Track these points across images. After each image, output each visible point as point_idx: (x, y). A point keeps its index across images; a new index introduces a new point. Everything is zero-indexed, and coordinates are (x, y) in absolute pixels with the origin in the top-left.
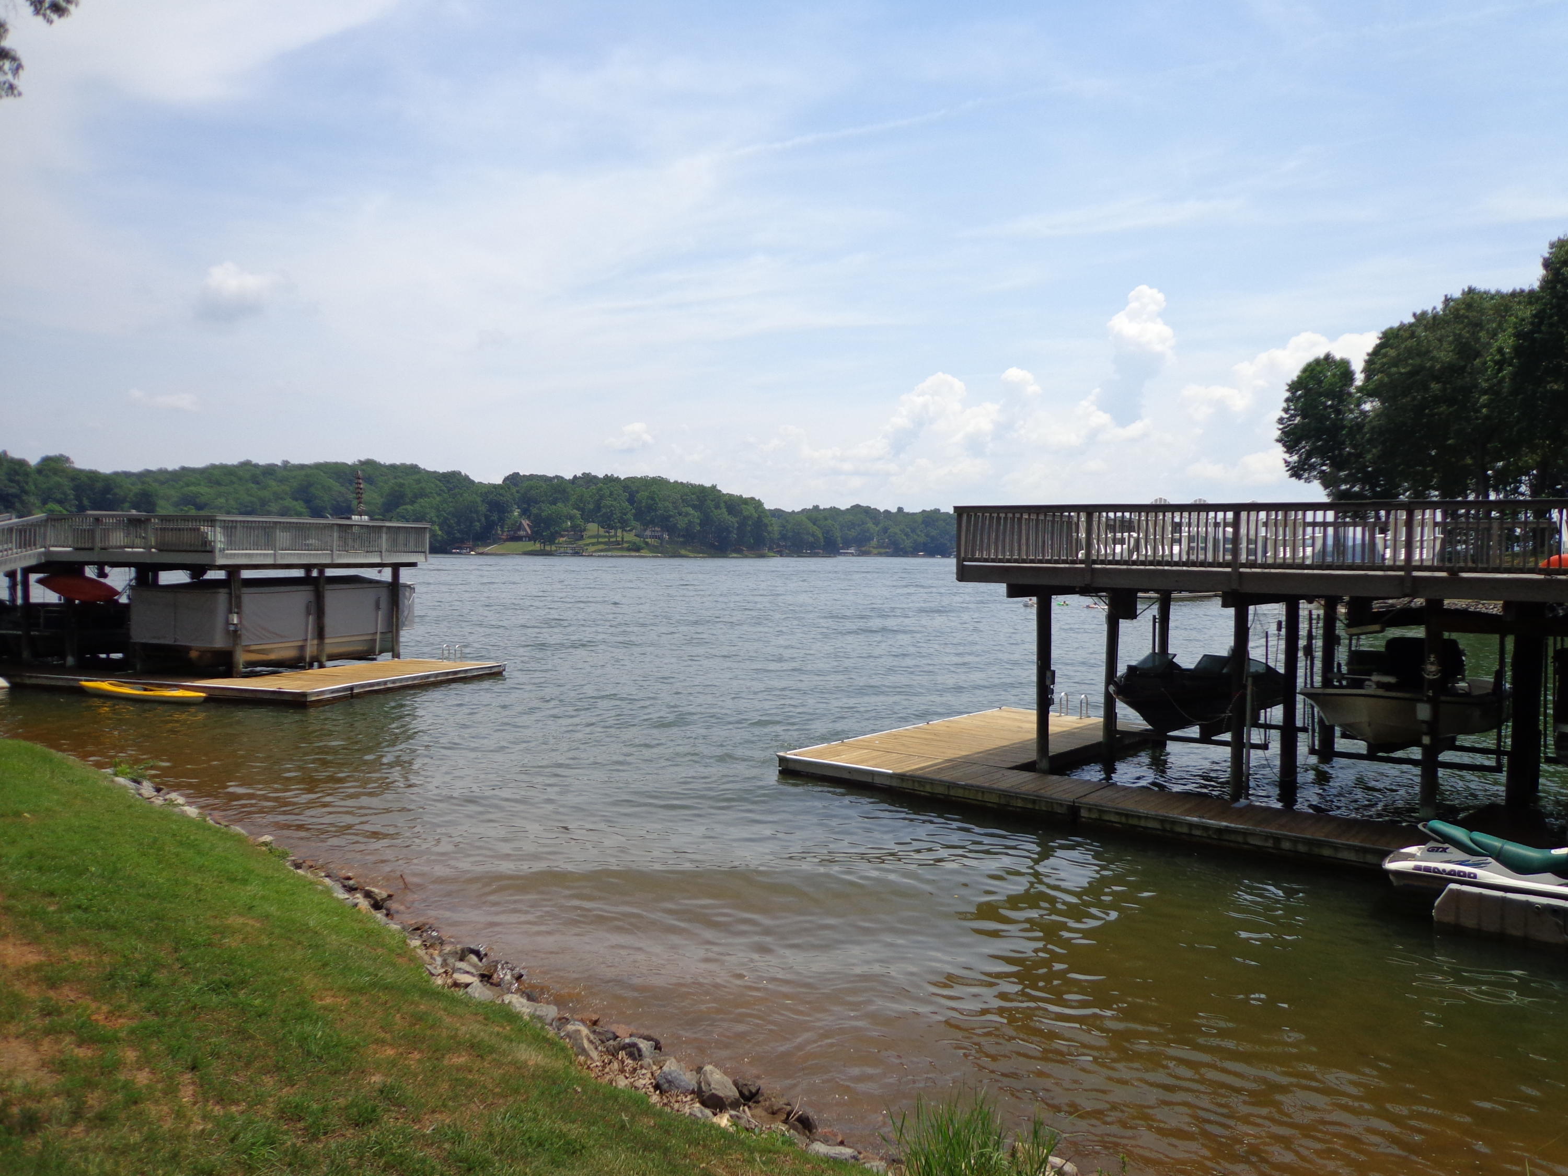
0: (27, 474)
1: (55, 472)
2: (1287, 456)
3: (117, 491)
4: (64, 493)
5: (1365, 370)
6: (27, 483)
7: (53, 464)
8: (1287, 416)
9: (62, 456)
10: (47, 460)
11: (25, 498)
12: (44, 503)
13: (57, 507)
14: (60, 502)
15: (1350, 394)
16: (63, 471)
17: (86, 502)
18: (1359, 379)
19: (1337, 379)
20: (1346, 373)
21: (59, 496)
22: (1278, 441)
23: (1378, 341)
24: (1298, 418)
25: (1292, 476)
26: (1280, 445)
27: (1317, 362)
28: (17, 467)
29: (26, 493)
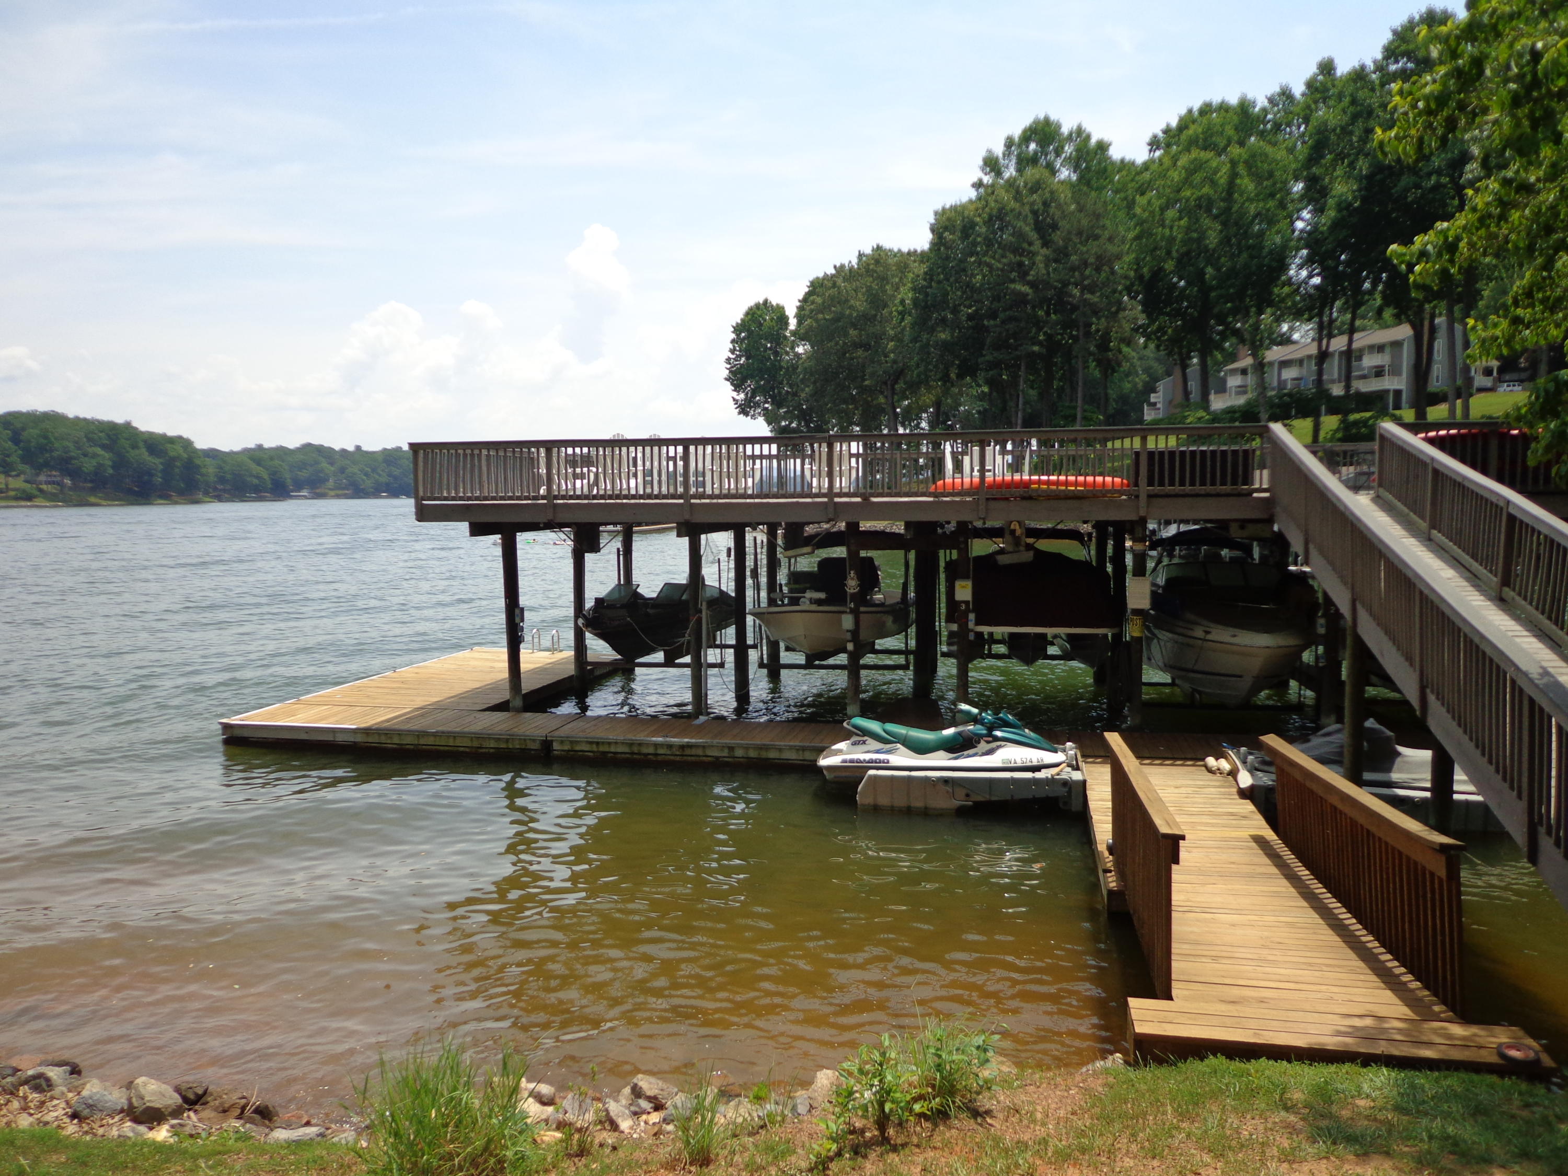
2: (735, 394)
5: (797, 316)
8: (733, 356)
15: (785, 337)
18: (793, 323)
19: (774, 323)
20: (782, 319)
22: (726, 379)
23: (807, 290)
24: (743, 359)
25: (740, 413)
26: (728, 383)
27: (757, 306)
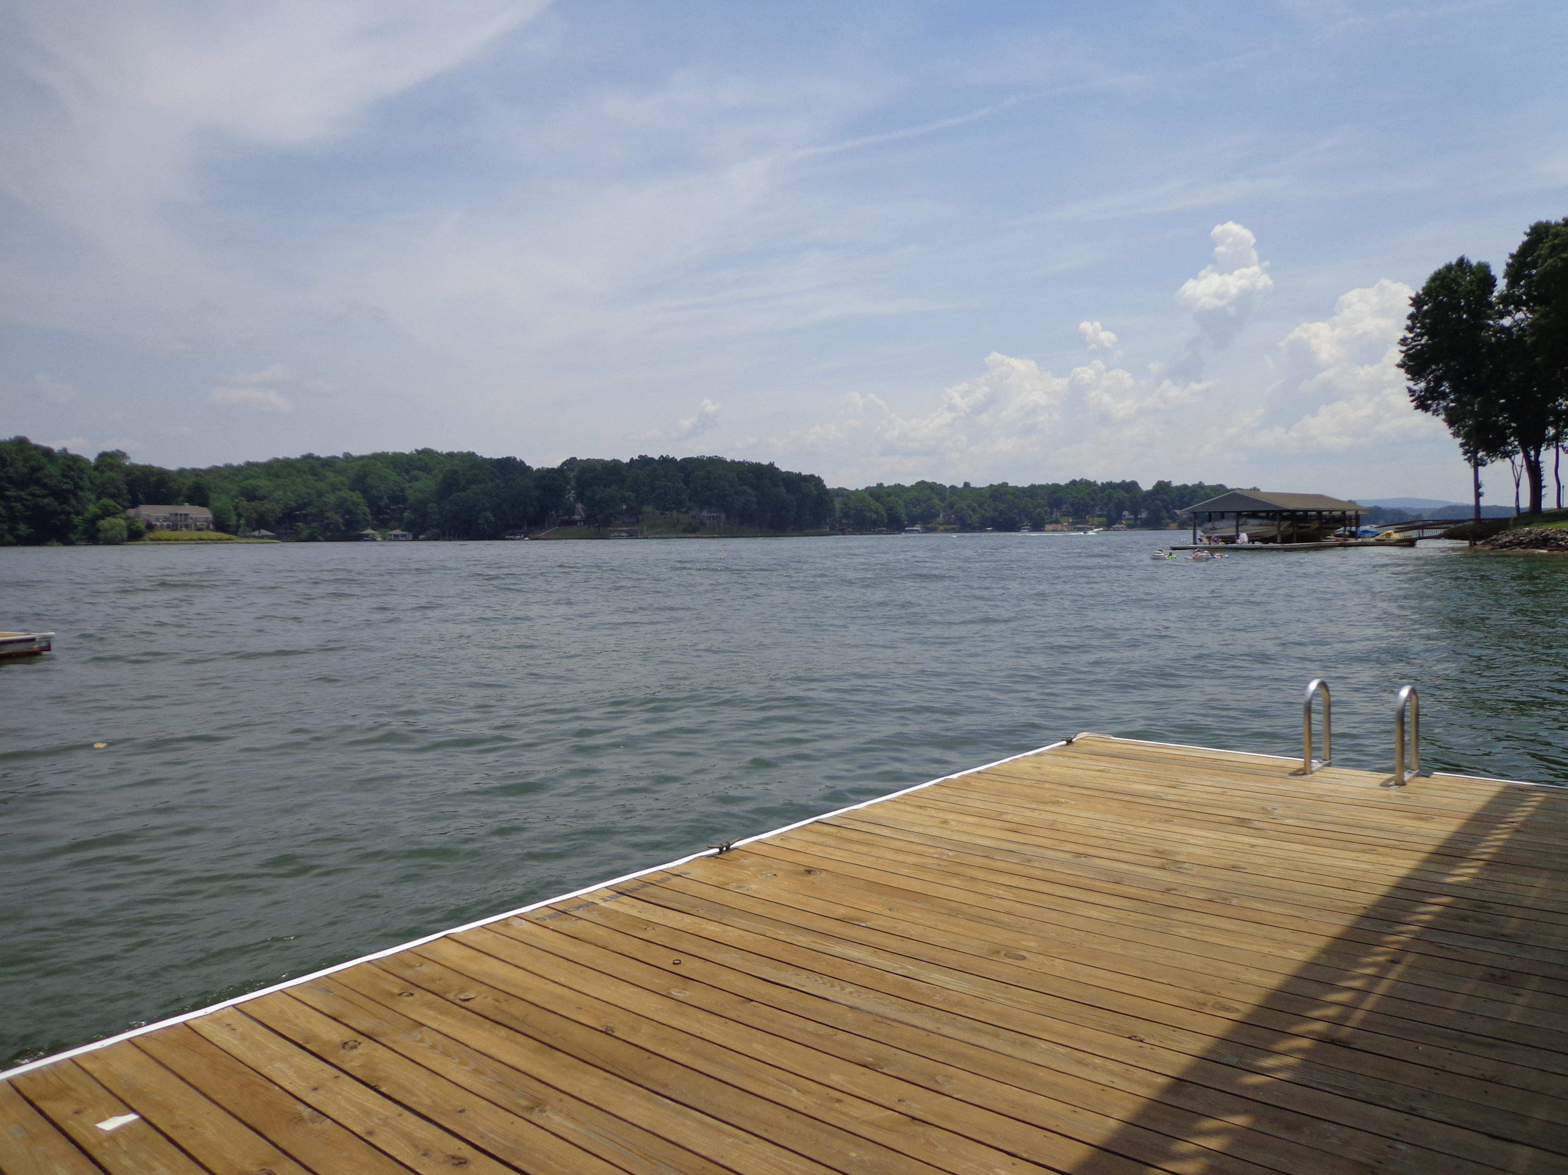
0: (82, 470)
1: (111, 467)
2: (1411, 384)
3: (171, 485)
4: (119, 490)
5: (1507, 275)
6: (81, 479)
7: (109, 460)
8: (1412, 335)
9: (118, 451)
10: (103, 456)
11: (80, 493)
12: (99, 498)
13: (111, 502)
14: (113, 496)
15: (1491, 305)
16: (119, 466)
17: (141, 497)
18: (1501, 285)
19: (1474, 287)
20: (1484, 277)
21: (112, 490)
22: (1399, 366)
23: (1525, 238)
24: (1426, 338)
25: (1417, 408)
26: (1402, 371)
27: (1449, 268)
28: (70, 463)
29: (81, 489)
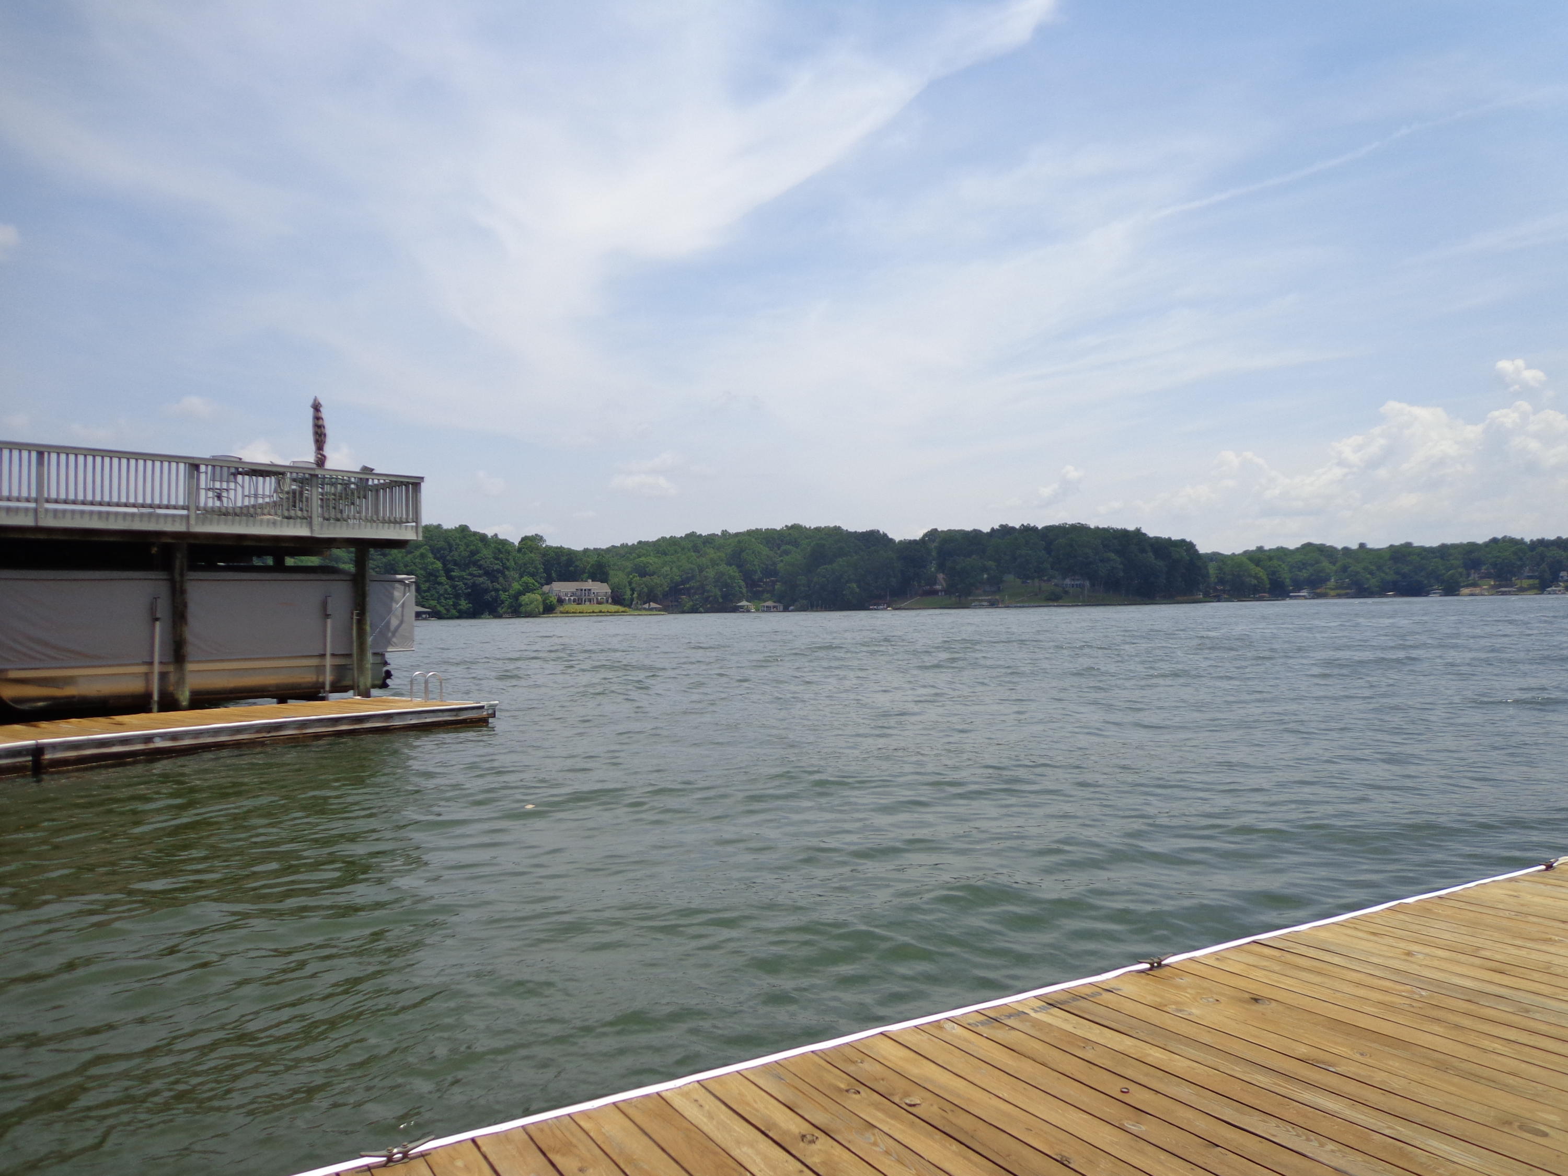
0: (509, 553)
1: (531, 549)
3: (577, 563)
4: (536, 568)
6: (508, 560)
7: (530, 543)
9: (536, 535)
10: (524, 539)
11: (507, 573)
12: (521, 577)
13: (531, 580)
14: (532, 575)
16: (538, 549)
17: (554, 575)
21: (532, 570)
28: (500, 547)
29: (508, 569)
